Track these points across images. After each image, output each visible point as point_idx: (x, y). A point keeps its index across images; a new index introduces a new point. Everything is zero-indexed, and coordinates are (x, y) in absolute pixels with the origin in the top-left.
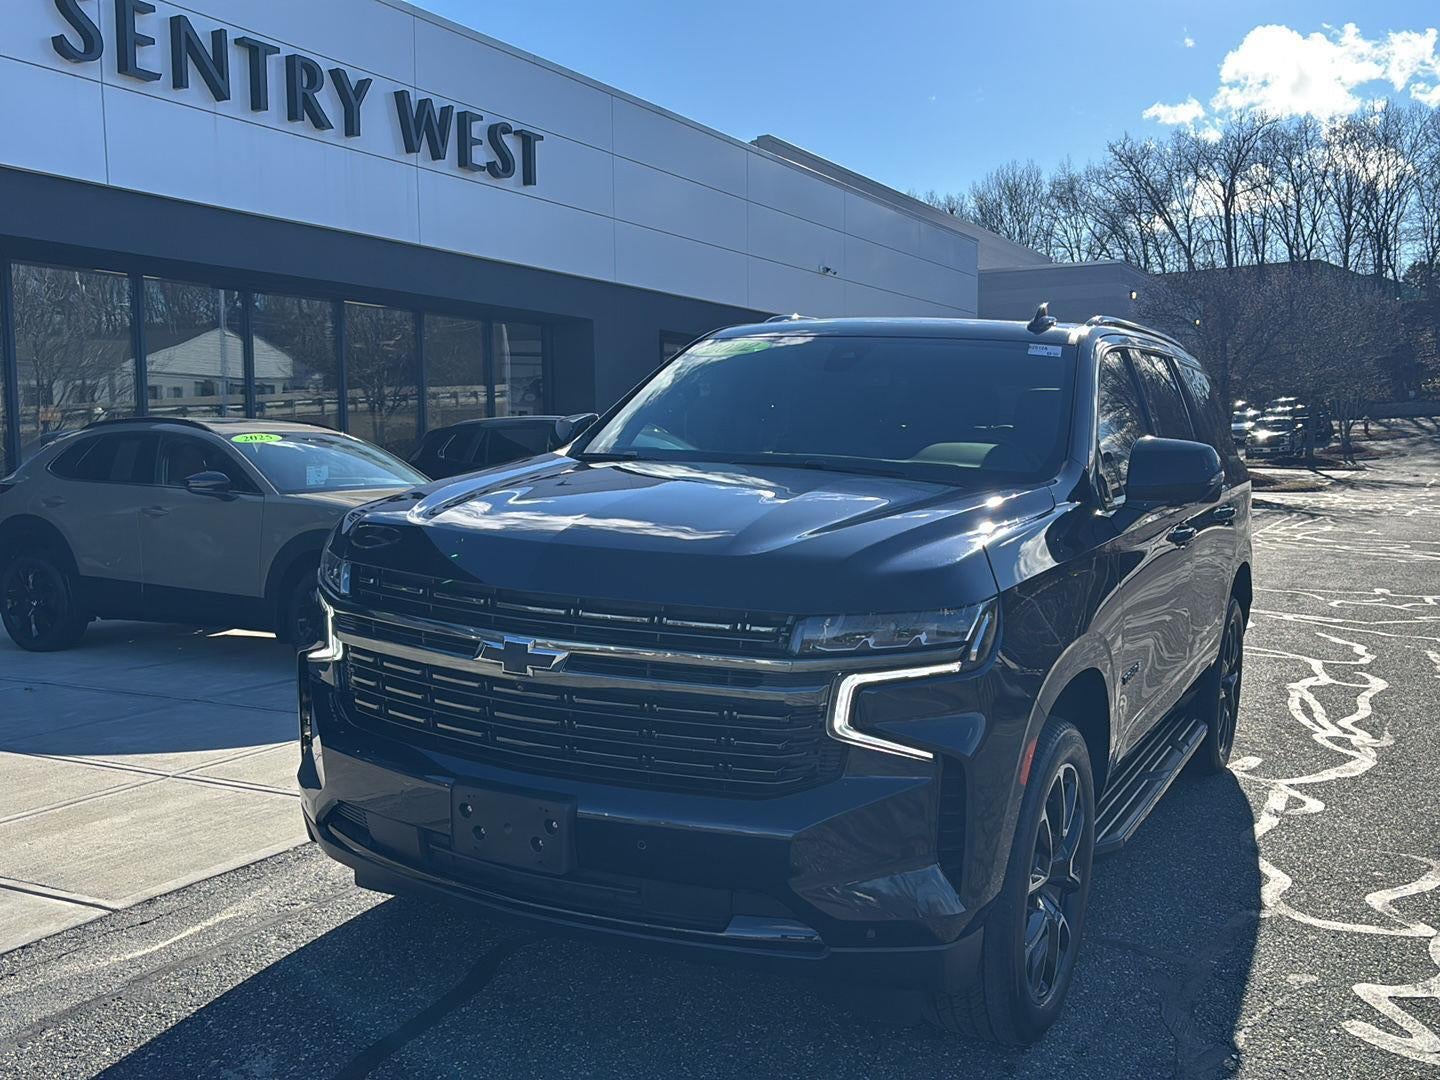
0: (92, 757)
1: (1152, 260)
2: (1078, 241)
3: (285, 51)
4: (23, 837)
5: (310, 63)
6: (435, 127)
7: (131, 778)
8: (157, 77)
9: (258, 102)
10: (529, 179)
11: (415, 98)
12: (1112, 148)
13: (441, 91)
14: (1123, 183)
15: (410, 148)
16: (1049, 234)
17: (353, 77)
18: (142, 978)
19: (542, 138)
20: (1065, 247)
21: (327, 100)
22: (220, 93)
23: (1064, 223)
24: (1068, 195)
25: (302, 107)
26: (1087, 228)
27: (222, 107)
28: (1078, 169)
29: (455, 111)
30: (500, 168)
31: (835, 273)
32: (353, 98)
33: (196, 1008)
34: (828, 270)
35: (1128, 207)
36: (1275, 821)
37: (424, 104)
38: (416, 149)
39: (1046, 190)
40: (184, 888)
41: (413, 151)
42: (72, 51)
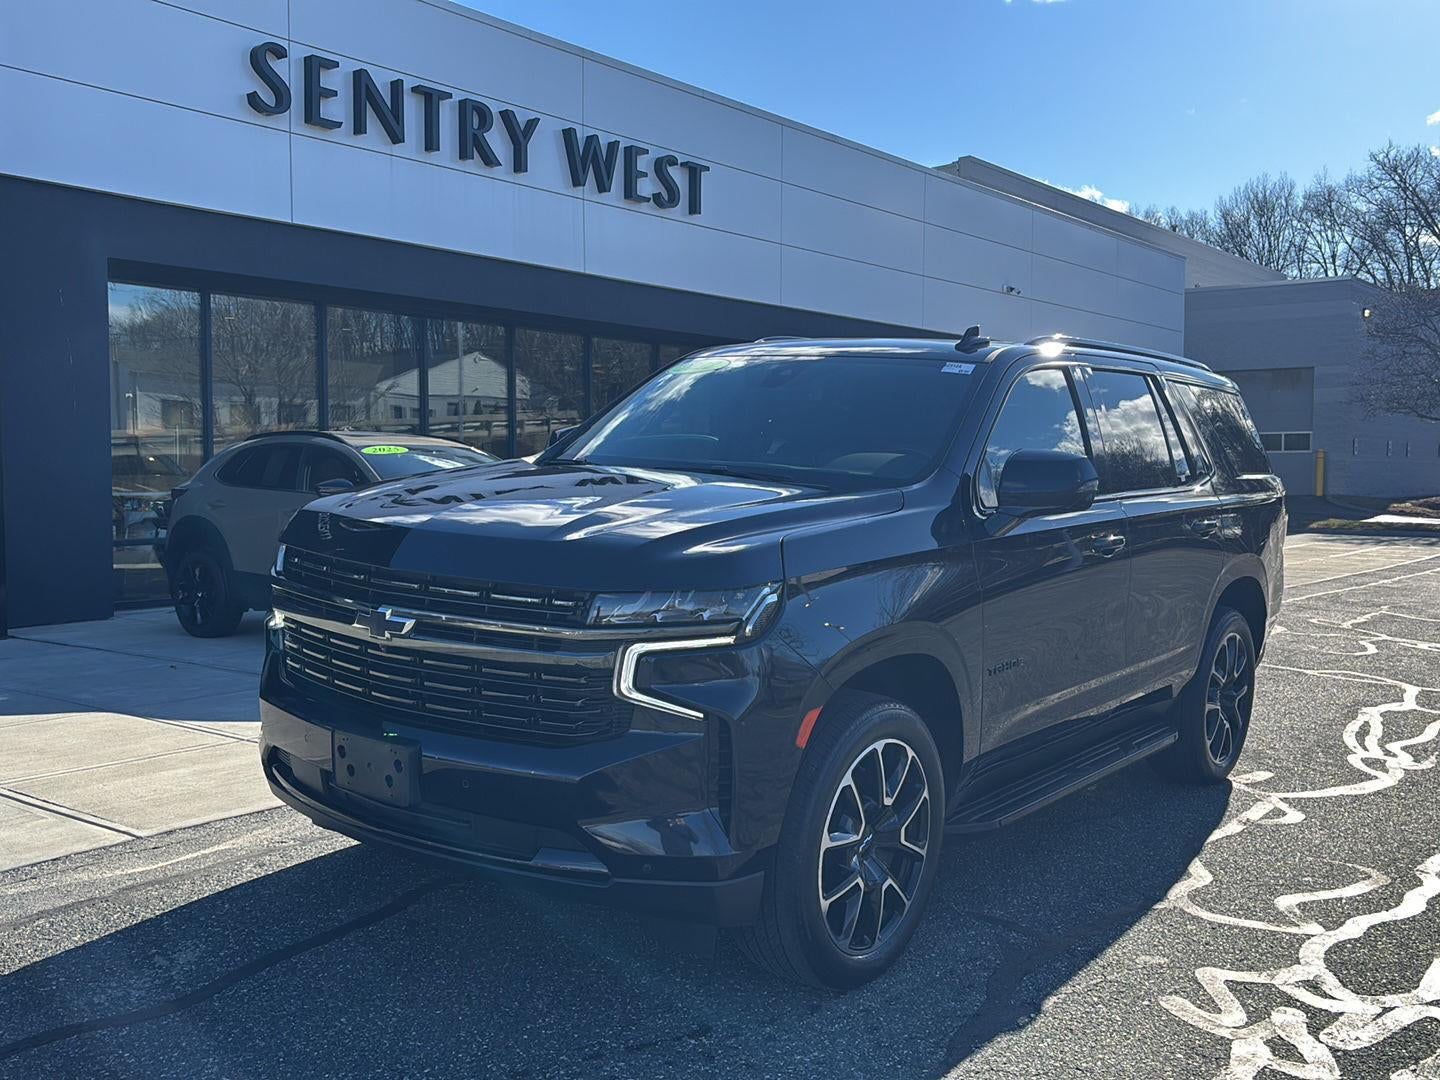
0: (192, 722)
1: (1417, 274)
2: (1334, 257)
3: (458, 96)
4: (101, 780)
5: (481, 106)
6: (602, 163)
7: (211, 740)
8: (339, 125)
9: (431, 143)
10: (694, 208)
11: (581, 135)
12: (1373, 157)
13: (607, 127)
14: (1387, 191)
15: (577, 182)
16: (1301, 249)
17: (522, 119)
18: (132, 887)
19: (708, 169)
20: (1319, 262)
21: (497, 140)
22: (396, 138)
23: (1319, 238)
24: (1324, 206)
25: (472, 145)
26: (1345, 242)
27: (397, 149)
28: (1337, 179)
29: (621, 146)
30: (666, 199)
31: (1019, 293)
32: (521, 139)
33: (161, 912)
34: (1012, 289)
35: (1389, 218)
36: (1240, 828)
37: (591, 140)
38: (582, 183)
39: (1300, 203)
40: (202, 825)
41: (580, 185)
42: (264, 105)
